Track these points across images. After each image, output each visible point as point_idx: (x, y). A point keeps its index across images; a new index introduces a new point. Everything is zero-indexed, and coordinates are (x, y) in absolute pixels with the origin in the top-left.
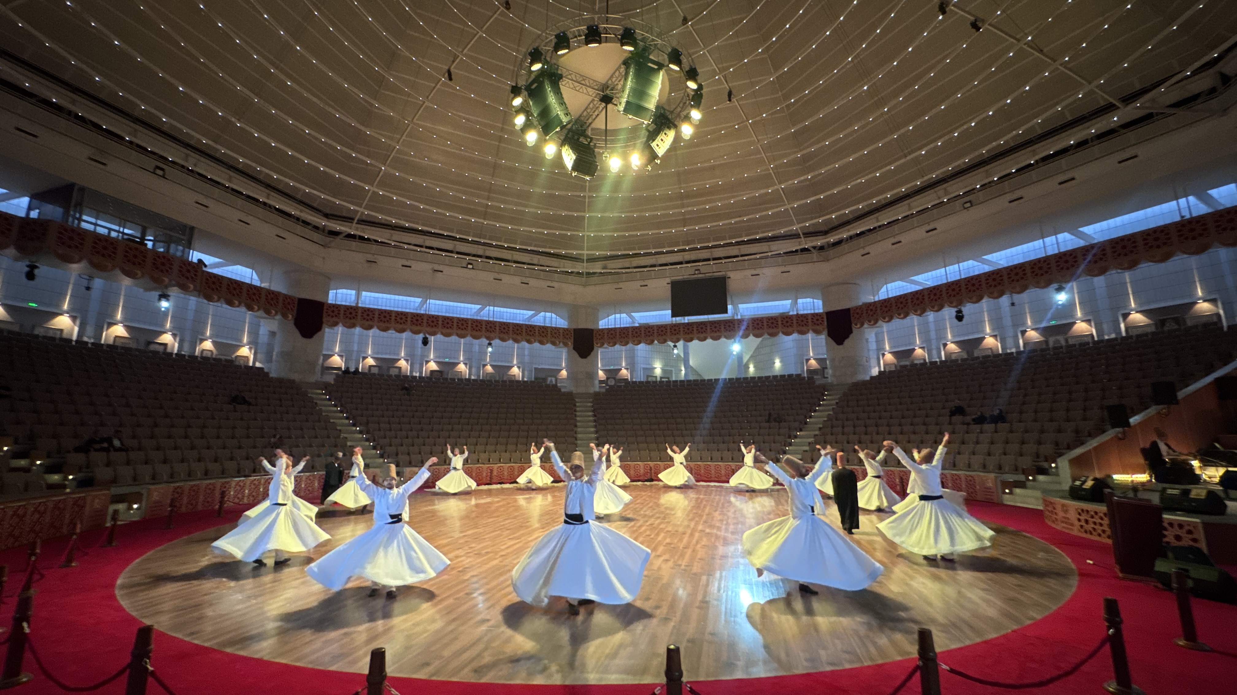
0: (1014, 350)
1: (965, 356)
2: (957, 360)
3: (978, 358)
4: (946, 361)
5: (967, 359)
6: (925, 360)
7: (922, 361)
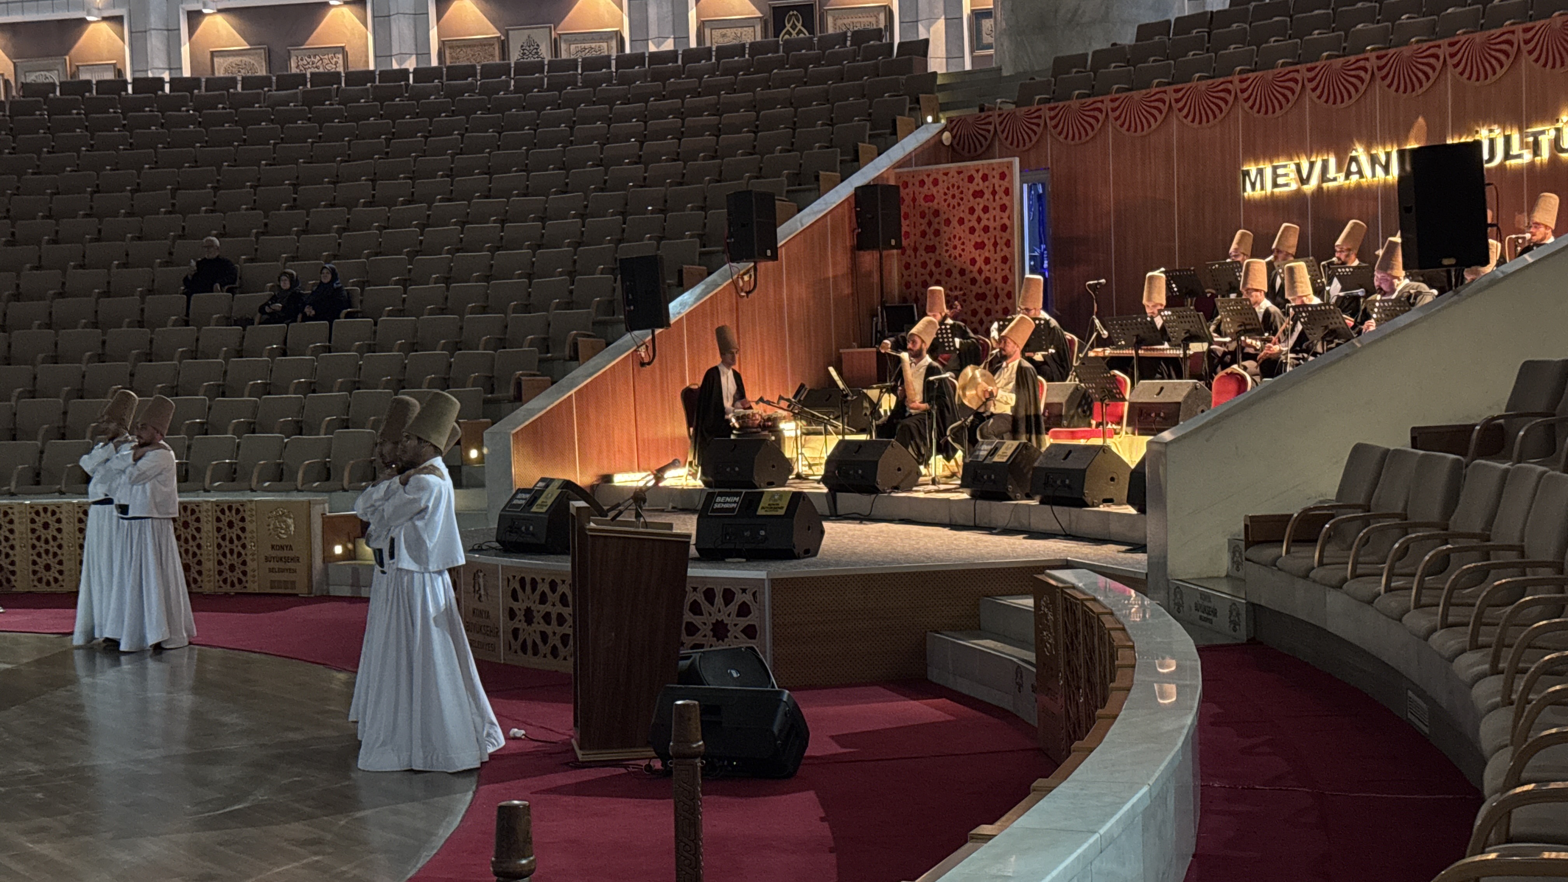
0: (411, 64)
1: (262, 71)
2: (232, 81)
3: (300, 79)
4: (193, 83)
5: (264, 81)
6: (120, 73)
7: (109, 76)
